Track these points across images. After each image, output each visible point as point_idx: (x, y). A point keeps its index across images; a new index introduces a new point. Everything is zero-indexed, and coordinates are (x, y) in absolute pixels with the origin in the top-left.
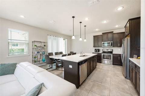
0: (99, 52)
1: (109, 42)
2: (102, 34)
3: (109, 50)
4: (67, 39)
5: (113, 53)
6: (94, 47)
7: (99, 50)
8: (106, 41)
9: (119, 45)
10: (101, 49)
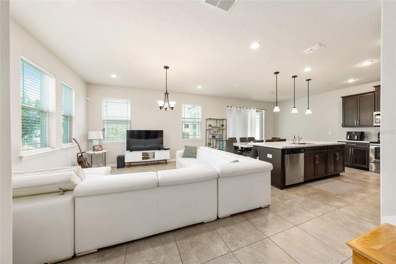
0: (361, 139)
4: (264, 111)
6: (345, 125)
7: (362, 136)
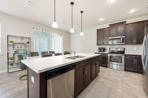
0: (104, 51)
1: (119, 37)
2: (108, 26)
3: (119, 50)
5: (125, 54)
6: (98, 45)
7: (104, 50)
8: (115, 36)
9: (135, 41)
10: (107, 47)
